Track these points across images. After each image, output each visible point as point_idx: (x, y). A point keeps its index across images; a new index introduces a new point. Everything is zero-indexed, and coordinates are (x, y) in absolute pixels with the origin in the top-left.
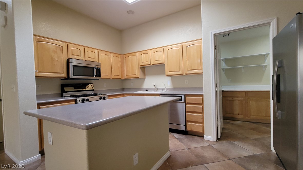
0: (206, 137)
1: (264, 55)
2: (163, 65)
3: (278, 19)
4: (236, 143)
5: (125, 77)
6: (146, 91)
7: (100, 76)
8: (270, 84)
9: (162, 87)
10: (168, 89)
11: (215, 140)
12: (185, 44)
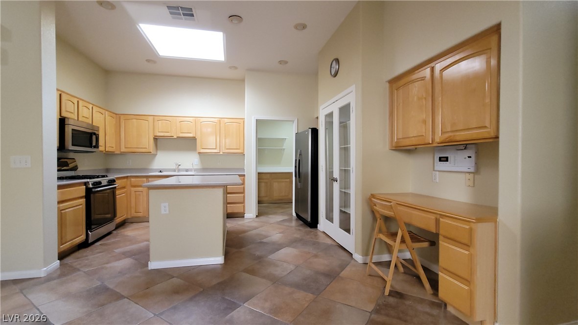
0: (246, 216)
1: (283, 139)
2: (194, 139)
3: (298, 120)
4: (270, 216)
5: (122, 151)
6: (160, 172)
7: (98, 147)
8: (292, 166)
9: (189, 167)
10: (195, 170)
11: (255, 217)
12: (223, 119)
